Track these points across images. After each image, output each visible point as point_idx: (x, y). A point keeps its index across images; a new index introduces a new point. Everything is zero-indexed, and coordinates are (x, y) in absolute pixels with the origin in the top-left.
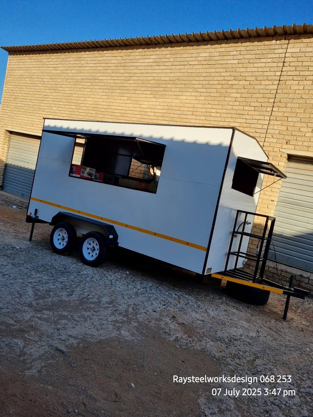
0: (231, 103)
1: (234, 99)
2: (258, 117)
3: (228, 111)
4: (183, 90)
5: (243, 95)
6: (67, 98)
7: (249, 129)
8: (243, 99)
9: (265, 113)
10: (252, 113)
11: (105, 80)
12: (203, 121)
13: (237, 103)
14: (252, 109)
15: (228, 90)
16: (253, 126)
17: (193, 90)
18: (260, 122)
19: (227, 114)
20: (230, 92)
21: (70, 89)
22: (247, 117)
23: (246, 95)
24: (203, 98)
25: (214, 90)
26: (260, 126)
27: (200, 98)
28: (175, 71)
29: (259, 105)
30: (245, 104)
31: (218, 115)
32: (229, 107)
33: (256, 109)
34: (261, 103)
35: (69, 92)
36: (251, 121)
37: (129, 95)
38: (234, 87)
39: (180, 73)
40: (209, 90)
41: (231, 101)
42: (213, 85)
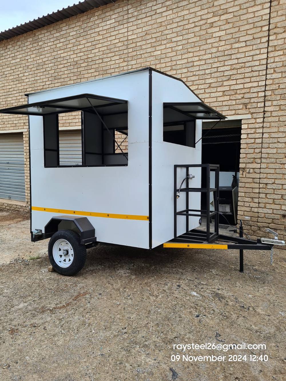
0: (216, 45)
1: (218, 39)
2: (252, 53)
3: (213, 55)
4: (155, 45)
5: (228, 32)
6: (33, 86)
7: (243, 69)
8: (229, 37)
9: (261, 46)
10: (244, 49)
11: (68, 56)
12: (186, 74)
13: (223, 43)
14: (243, 44)
15: (208, 30)
16: (247, 65)
17: (167, 41)
18: (255, 58)
19: (213, 59)
20: (211, 32)
21: (33, 76)
22: (238, 56)
23: (232, 31)
24: (181, 47)
25: (192, 35)
26: (257, 63)
27: (177, 48)
28: (142, 25)
29: (251, 37)
30: (233, 41)
31: (203, 62)
32: (214, 50)
33: (248, 43)
34: (252, 35)
35: (33, 79)
36: (244, 60)
37: (97, 66)
38: (215, 25)
39: (148, 26)
40: (186, 37)
41: (214, 43)
42: (190, 29)
